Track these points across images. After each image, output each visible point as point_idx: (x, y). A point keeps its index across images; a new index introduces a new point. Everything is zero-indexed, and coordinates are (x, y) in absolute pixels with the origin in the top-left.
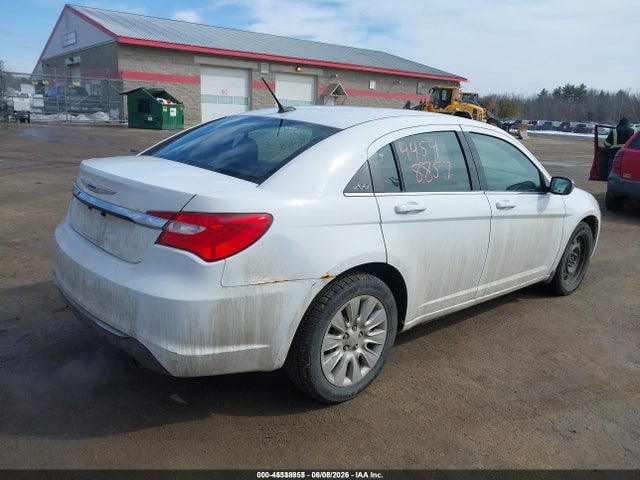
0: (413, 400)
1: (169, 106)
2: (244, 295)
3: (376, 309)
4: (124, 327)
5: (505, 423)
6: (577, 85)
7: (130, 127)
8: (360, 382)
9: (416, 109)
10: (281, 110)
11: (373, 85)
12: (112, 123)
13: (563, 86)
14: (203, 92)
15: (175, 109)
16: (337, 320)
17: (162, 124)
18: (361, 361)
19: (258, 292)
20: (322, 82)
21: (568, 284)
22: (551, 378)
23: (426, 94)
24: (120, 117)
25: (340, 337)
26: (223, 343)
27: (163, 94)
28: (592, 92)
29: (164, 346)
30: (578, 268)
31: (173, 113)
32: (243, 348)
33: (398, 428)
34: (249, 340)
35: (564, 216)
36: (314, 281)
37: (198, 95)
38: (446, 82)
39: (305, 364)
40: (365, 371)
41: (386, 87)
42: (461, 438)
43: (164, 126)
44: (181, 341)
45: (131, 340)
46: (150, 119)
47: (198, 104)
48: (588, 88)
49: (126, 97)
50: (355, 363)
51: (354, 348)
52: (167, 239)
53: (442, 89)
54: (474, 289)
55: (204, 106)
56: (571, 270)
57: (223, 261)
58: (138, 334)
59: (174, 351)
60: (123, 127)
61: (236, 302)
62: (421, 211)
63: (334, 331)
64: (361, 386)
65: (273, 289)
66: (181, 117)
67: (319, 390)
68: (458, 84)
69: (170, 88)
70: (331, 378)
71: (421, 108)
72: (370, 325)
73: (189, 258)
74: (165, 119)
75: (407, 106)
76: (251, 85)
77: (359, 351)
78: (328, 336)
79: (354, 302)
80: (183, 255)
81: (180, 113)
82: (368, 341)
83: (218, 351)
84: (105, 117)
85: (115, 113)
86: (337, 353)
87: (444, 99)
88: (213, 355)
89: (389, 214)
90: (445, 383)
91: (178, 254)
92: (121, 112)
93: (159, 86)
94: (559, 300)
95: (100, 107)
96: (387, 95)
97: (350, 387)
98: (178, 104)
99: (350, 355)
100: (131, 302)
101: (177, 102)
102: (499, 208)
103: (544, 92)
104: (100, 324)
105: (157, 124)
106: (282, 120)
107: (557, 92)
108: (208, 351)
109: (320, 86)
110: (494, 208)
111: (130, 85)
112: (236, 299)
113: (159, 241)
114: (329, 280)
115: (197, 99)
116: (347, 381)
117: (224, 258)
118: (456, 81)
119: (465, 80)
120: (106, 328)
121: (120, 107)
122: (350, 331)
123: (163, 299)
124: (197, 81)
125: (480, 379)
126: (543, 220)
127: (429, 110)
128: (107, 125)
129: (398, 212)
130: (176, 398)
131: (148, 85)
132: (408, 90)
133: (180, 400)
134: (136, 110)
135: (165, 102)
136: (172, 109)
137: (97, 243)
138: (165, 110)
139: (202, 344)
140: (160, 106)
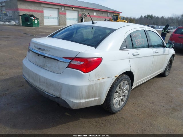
0: (136, 111)
1: (35, 20)
2: (95, 83)
3: (127, 84)
4: (57, 94)
5: (164, 116)
6: (150, 15)
7: (23, 26)
8: (122, 106)
9: (108, 21)
10: (93, 23)
11: (95, 14)
12: (17, 25)
13: (147, 15)
14: (44, 16)
15: (36, 21)
16: (117, 89)
17: (33, 25)
18: (122, 100)
19: (99, 82)
20: (80, 13)
21: (167, 73)
22: (172, 102)
23: (110, 16)
24: (19, 23)
25: (118, 94)
26: (88, 98)
27: (32, 16)
28: (154, 17)
29: (71, 100)
30: (169, 69)
31: (36, 22)
32: (93, 99)
33: (135, 120)
34: (95, 97)
35: (168, 54)
36: (113, 78)
37: (43, 16)
38: (116, 13)
39: (109, 102)
40: (123, 103)
41: (99, 14)
42: (155, 122)
43: (33, 26)
44: (77, 98)
45: (59, 98)
46: (29, 24)
47: (43, 19)
48: (153, 16)
49: (20, 17)
50: (121, 101)
51: (121, 97)
52: (70, 66)
53: (115, 15)
54: (148, 77)
55: (45, 20)
56: (167, 69)
57: (89, 73)
58: (62, 96)
59: (74, 101)
60: (20, 26)
61: (93, 85)
62: (139, 54)
63: (117, 92)
64: (122, 108)
65: (102, 81)
66: (38, 23)
67: (112, 110)
68: (119, 14)
69: (34, 14)
70: (115, 106)
71: (109, 21)
72: (125, 90)
73: (79, 72)
74: (33, 24)
75: (105, 20)
76: (59, 13)
77: (122, 97)
78: (115, 94)
79: (122, 83)
80: (77, 71)
81: (38, 22)
82: (124, 94)
83: (87, 100)
84: (14, 23)
85: (17, 21)
86: (116, 99)
87: (116, 18)
88: (86, 102)
89: (131, 56)
90: (143, 105)
91: (76, 71)
92: (19, 21)
93: (31, 13)
94: (165, 78)
95: (12, 19)
96: (99, 17)
97: (119, 108)
98: (37, 19)
99: (119, 99)
100: (60, 86)
101: (37, 18)
102: (155, 53)
103: (141, 17)
104: (46, 93)
105: (31, 25)
106: (93, 26)
107: (145, 17)
108: (84, 101)
109: (80, 14)
110: (154, 53)
111: (21, 13)
112: (93, 84)
113: (68, 67)
114: (117, 77)
115: (43, 17)
116: (119, 106)
117: (89, 72)
118: (118, 13)
119: (121, 13)
120: (49, 94)
121: (19, 20)
122: (120, 92)
123: (72, 85)
124: (42, 12)
125: (153, 103)
126: (164, 56)
127: (112, 21)
128: (15, 25)
129: (133, 55)
130: (67, 114)
131: (27, 13)
132: (105, 15)
133: (68, 114)
134: (24, 20)
135: (33, 18)
136: (35, 21)
137: (43, 67)
138: (33, 21)
139: (82, 99)
140: (32, 20)
